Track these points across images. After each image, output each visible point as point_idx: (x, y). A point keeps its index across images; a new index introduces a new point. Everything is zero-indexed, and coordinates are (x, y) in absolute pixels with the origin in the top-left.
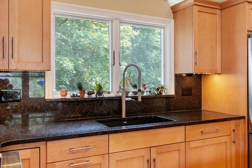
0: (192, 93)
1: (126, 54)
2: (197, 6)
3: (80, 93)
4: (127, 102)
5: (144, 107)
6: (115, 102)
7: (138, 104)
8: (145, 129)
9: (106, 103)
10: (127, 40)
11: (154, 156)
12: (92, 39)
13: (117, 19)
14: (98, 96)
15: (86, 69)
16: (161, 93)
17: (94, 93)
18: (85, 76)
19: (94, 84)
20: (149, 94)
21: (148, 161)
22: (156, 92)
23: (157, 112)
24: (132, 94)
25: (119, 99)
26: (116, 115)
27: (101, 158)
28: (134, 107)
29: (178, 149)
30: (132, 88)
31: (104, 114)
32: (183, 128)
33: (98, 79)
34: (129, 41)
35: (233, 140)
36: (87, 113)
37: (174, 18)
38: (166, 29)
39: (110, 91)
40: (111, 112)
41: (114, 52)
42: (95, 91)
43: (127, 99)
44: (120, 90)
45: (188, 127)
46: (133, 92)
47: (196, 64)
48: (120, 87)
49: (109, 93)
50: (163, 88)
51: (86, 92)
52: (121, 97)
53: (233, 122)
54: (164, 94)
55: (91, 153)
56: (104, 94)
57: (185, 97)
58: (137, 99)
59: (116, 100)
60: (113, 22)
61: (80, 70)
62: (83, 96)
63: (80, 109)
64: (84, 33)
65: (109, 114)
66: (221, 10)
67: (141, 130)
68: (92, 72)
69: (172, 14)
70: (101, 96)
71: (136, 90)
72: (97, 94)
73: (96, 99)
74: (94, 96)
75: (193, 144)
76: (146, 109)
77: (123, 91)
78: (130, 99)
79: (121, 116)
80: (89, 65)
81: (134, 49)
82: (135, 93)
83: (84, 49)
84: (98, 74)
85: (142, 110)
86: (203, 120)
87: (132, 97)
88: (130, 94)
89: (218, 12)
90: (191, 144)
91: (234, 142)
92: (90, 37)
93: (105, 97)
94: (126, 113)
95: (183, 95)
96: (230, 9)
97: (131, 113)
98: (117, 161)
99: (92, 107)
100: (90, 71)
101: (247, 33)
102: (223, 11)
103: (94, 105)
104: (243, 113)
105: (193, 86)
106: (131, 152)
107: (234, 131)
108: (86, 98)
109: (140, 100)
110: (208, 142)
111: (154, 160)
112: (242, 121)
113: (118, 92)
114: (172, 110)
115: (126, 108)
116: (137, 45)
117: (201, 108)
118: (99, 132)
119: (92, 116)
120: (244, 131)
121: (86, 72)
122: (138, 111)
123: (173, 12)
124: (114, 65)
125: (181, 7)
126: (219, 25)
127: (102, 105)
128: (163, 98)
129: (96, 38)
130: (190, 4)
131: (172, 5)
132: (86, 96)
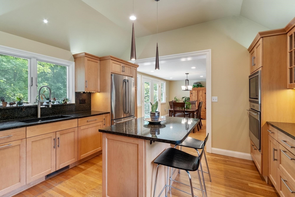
0: (85, 102)
1: (48, 77)
2: (87, 58)
3: (2, 104)
4: (41, 108)
5: (55, 111)
6: (32, 109)
7: (50, 109)
8: (52, 122)
9: (25, 110)
10: (48, 67)
11: (58, 136)
12: (15, 64)
13: (34, 58)
14: (18, 106)
15: (8, 87)
16: (66, 102)
17: (15, 104)
18: (7, 92)
19: (16, 98)
20: (58, 103)
21: (54, 139)
22: (62, 102)
23: (63, 113)
24: (46, 103)
25: (36, 107)
26: (34, 116)
27: (20, 141)
28: (47, 112)
29: (74, 131)
30: (46, 100)
31: (24, 117)
32: (76, 120)
33: (19, 94)
34: (49, 68)
35: (104, 124)
36: (9, 117)
37: (75, 61)
38: (70, 67)
39: (29, 102)
40: (29, 115)
41: (32, 78)
42: (16, 102)
43: (42, 107)
44: (37, 101)
45: (79, 119)
46: (47, 102)
47: (86, 87)
48: (37, 100)
49: (27, 103)
50: (67, 100)
51: (8, 103)
52: (37, 105)
53: (104, 115)
54: (68, 103)
55: (12, 139)
56: (23, 104)
57: (81, 104)
58: (49, 106)
59: (33, 107)
60: (32, 59)
61: (2, 87)
62: (5, 106)
63: (2, 114)
64: (6, 59)
65: (27, 116)
66: (100, 61)
67: (49, 123)
68: (15, 89)
69: (74, 59)
70: (21, 106)
71: (48, 101)
72: (17, 104)
73: (17, 107)
74: (15, 105)
75: (82, 128)
76: (56, 112)
77: (39, 102)
78: (44, 106)
79: (37, 117)
80: (11, 84)
81: (54, 74)
82: (48, 103)
83: (6, 70)
84: (21, 91)
85: (53, 113)
86: (92, 114)
87: (45, 106)
88: (45, 104)
89: (98, 61)
90: (81, 128)
91: (104, 125)
92: (13, 63)
93: (25, 106)
94: (41, 115)
95: (80, 103)
96: (104, 61)
97: (45, 115)
98: (32, 142)
99: (13, 113)
100: (12, 89)
101: (110, 74)
102: (101, 61)
103: (15, 112)
104: (109, 111)
105: (86, 98)
106: (43, 136)
107: (104, 119)
108: (8, 107)
109: (50, 106)
110: (91, 126)
111: (58, 138)
112: (108, 114)
113: (35, 103)
114: (73, 112)
115: (41, 112)
116: (56, 71)
117: (91, 110)
118: (19, 126)
119: (14, 118)
120: (110, 119)
121: (8, 89)
122: (50, 113)
123: (74, 58)
124: (32, 86)
125: (78, 56)
126: (99, 68)
127: (22, 111)
128: (67, 105)
129: (19, 64)
130: (83, 55)
131: (73, 54)
132: (8, 106)
